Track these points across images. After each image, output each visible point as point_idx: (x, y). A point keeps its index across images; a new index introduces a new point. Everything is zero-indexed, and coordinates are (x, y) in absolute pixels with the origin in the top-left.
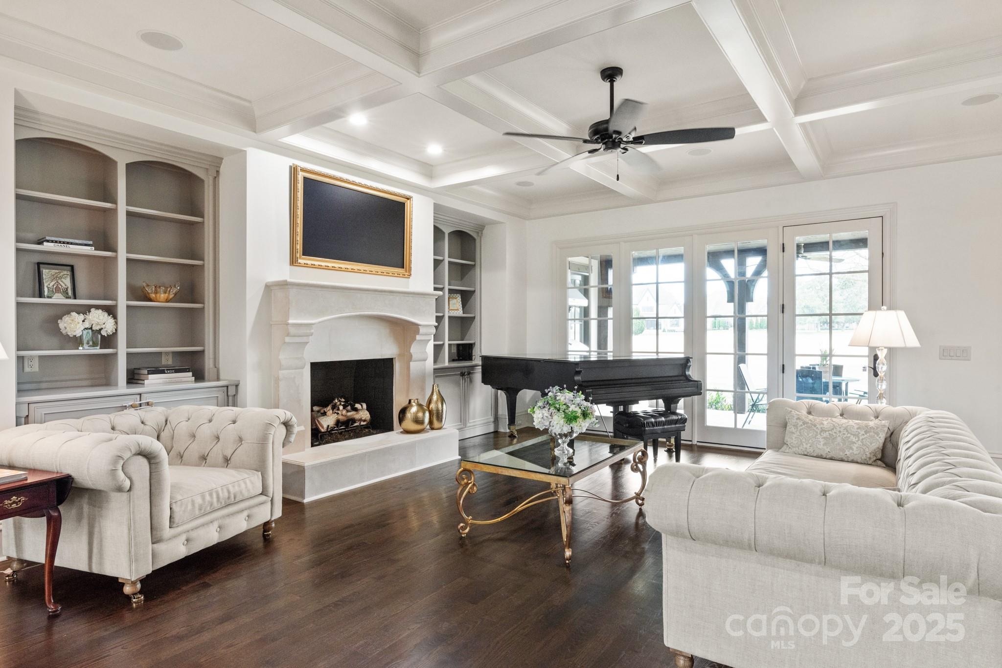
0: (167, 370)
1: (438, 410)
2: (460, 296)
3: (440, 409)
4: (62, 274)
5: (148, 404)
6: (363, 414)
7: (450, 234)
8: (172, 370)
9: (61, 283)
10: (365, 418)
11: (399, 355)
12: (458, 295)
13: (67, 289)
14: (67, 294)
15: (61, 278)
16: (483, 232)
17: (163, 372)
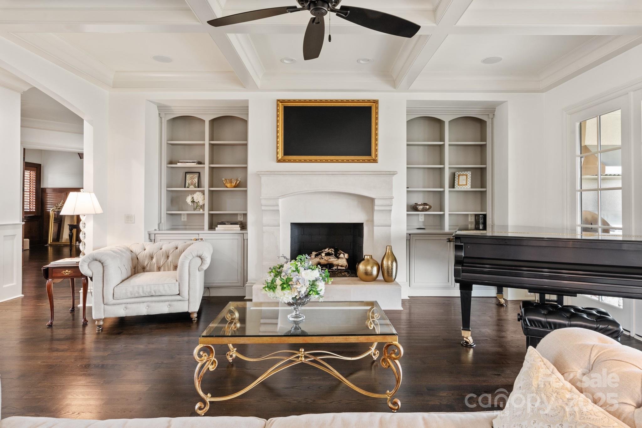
0: (227, 223)
1: (388, 267)
2: (470, 173)
3: (390, 266)
4: (195, 176)
5: (202, 239)
6: (342, 261)
7: (450, 122)
8: (229, 223)
9: (193, 180)
10: (342, 264)
11: (367, 221)
12: (469, 172)
13: (196, 183)
14: (196, 185)
15: (194, 178)
16: (495, 114)
17: (225, 224)
